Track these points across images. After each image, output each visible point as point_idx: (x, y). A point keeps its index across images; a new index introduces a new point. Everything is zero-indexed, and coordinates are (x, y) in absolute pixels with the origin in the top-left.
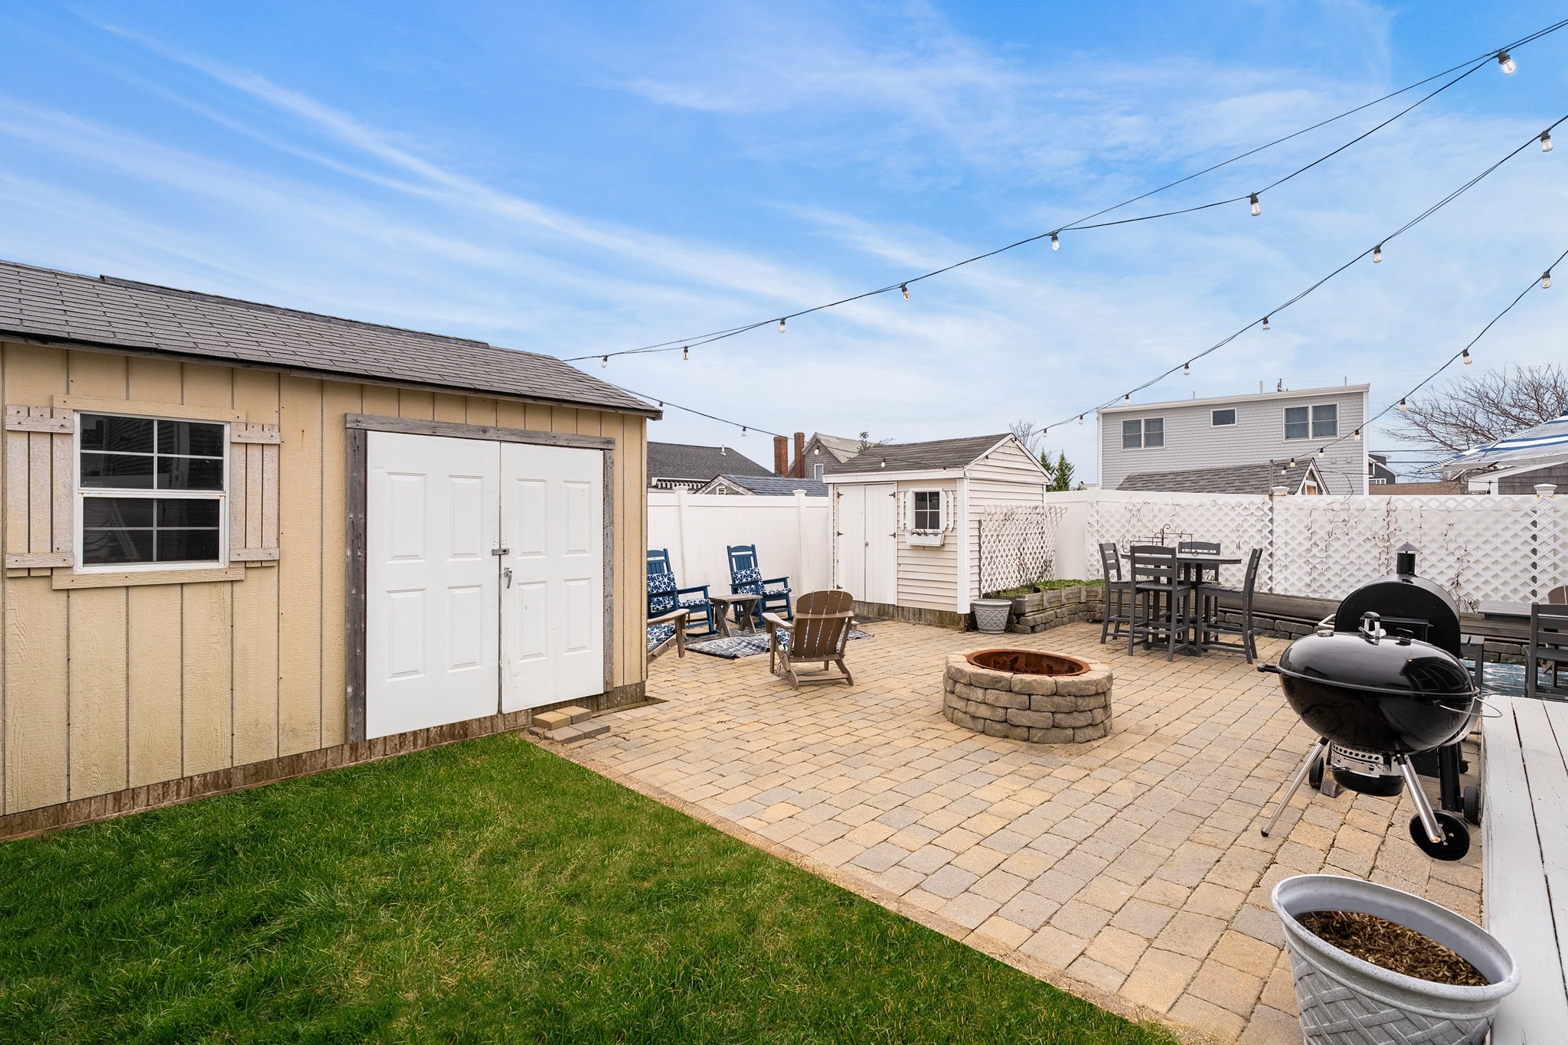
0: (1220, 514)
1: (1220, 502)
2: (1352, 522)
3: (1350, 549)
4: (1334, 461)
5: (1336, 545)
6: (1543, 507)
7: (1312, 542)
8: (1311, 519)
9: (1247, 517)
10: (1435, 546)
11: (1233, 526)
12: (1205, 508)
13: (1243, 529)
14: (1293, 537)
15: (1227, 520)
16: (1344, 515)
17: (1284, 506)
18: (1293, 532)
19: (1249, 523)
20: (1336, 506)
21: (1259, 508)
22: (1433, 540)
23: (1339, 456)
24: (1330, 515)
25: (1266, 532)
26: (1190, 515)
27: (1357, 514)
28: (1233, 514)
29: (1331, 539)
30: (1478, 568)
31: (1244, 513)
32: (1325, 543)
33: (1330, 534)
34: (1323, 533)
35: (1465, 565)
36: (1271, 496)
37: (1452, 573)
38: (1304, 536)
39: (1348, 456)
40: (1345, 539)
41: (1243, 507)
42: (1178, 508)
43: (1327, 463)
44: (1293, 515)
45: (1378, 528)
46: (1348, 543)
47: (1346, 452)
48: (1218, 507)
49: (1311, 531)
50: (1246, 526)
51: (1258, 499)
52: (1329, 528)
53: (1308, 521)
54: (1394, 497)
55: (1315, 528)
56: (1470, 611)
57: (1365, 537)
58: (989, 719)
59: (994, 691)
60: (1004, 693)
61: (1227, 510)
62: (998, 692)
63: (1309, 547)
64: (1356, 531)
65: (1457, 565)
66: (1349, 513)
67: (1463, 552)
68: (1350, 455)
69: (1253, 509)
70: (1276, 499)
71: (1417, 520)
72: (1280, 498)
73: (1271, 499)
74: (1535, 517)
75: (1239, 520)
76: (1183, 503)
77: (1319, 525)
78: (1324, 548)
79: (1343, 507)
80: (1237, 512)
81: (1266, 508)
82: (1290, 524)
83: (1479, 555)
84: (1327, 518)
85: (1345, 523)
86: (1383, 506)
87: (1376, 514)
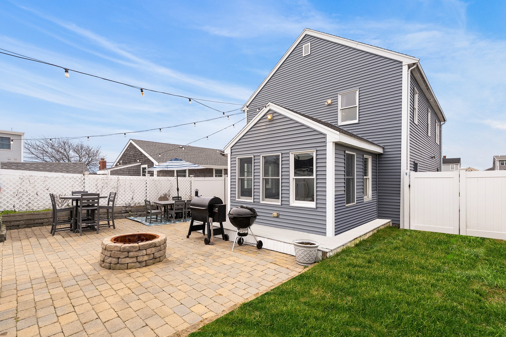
0: (65, 181)
1: (65, 176)
2: (109, 183)
3: (108, 191)
4: (9, 159)
5: (104, 190)
6: (148, 179)
7: (97, 190)
8: (97, 182)
9: (76, 182)
10: (128, 189)
11: (70, 185)
12: (59, 178)
13: (74, 186)
14: (92, 188)
15: (68, 183)
16: (106, 181)
17: (88, 178)
18: (92, 187)
19: (76, 184)
20: (105, 178)
21: (80, 179)
22: (128, 188)
23: (11, 157)
24: (103, 181)
25: (82, 187)
26: (52, 181)
27: (110, 181)
28: (70, 181)
29: (103, 188)
30: (136, 194)
31: (74, 180)
32: (101, 190)
33: (103, 187)
34: (100, 187)
35: (134, 194)
36: (84, 174)
37: (131, 196)
38: (95, 188)
39: (15, 157)
40: (106, 188)
41: (74, 178)
42: (47, 178)
43: (7, 159)
44: (92, 181)
45: (115, 185)
46: (107, 189)
47: (14, 156)
48: (64, 178)
49: (97, 186)
50: (75, 185)
51: (80, 175)
52: (102, 185)
53: (96, 183)
54: (119, 176)
55: (98, 185)
56: (139, 205)
57: (112, 187)
58: (148, 260)
59: (150, 249)
60: (153, 248)
61: (68, 179)
62: (151, 249)
63: (96, 191)
64: (110, 186)
65: (133, 194)
66: (108, 180)
67: (133, 190)
68: (16, 157)
69: (78, 179)
70: (86, 176)
71: (124, 182)
72: (87, 175)
73: (84, 176)
74: (147, 182)
75: (73, 183)
76: (49, 176)
77: (99, 184)
78: (101, 191)
79: (106, 179)
80: (72, 180)
81: (82, 178)
82: (91, 184)
83: (137, 191)
84: (101, 182)
85: (106, 183)
86: (117, 179)
87: (115, 181)
